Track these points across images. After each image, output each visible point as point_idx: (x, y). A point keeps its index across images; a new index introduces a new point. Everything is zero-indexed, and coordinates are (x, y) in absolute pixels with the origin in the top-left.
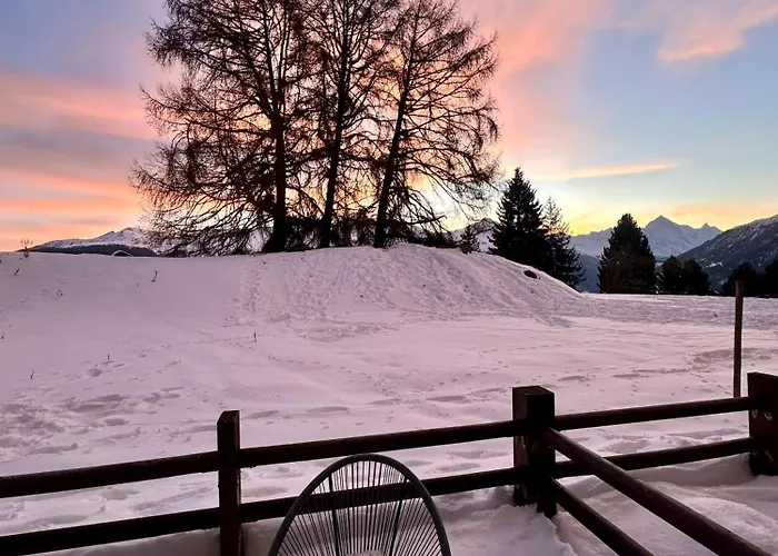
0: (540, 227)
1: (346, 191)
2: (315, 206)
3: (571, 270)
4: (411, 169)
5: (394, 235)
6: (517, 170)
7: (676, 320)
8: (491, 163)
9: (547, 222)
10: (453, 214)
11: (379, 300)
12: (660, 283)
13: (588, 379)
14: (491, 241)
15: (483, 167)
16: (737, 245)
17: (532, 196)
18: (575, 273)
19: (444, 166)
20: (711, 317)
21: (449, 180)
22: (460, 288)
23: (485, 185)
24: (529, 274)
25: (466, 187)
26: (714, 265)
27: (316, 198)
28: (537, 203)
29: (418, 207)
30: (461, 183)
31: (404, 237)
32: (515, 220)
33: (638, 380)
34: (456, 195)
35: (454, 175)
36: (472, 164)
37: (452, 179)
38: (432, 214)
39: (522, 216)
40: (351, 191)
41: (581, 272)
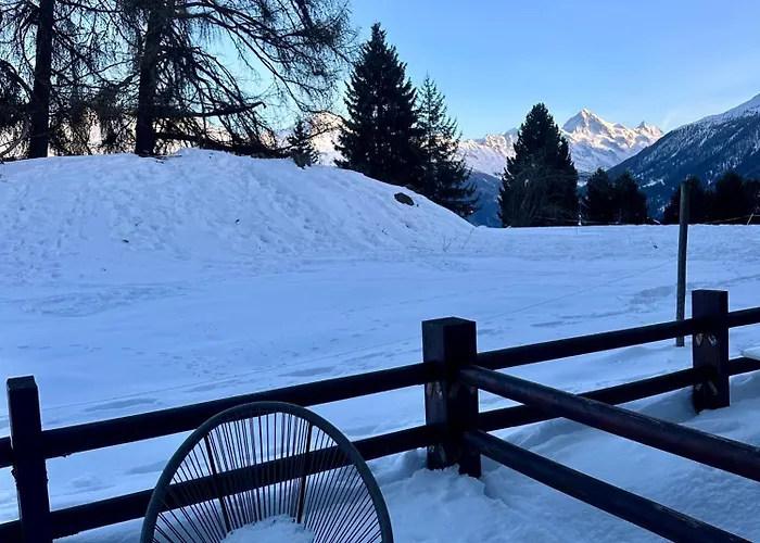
0: (414, 125)
1: (72, 52)
2: (14, 78)
3: (460, 193)
4: (197, 16)
5: (172, 135)
6: (376, 28)
7: (606, 255)
8: (336, 12)
9: (424, 118)
10: (275, 101)
11: (159, 247)
12: (584, 211)
13: (500, 332)
14: (337, 148)
15: (324, 19)
16: (682, 154)
17: (399, 73)
18: (466, 199)
19: (255, 14)
20: (650, 249)
21: (265, 39)
22: (299, 222)
23: (327, 51)
24: (401, 198)
25: (296, 52)
26: (653, 183)
27: (15, 63)
28: (408, 86)
29: (214, 85)
30: (287, 45)
31: (191, 139)
32: (375, 114)
33: (561, 327)
34: (279, 67)
35: (273, 31)
36: (305, 11)
37: (270, 37)
38: (240, 98)
39: (385, 107)
40: (84, 51)
41: (473, 197)
